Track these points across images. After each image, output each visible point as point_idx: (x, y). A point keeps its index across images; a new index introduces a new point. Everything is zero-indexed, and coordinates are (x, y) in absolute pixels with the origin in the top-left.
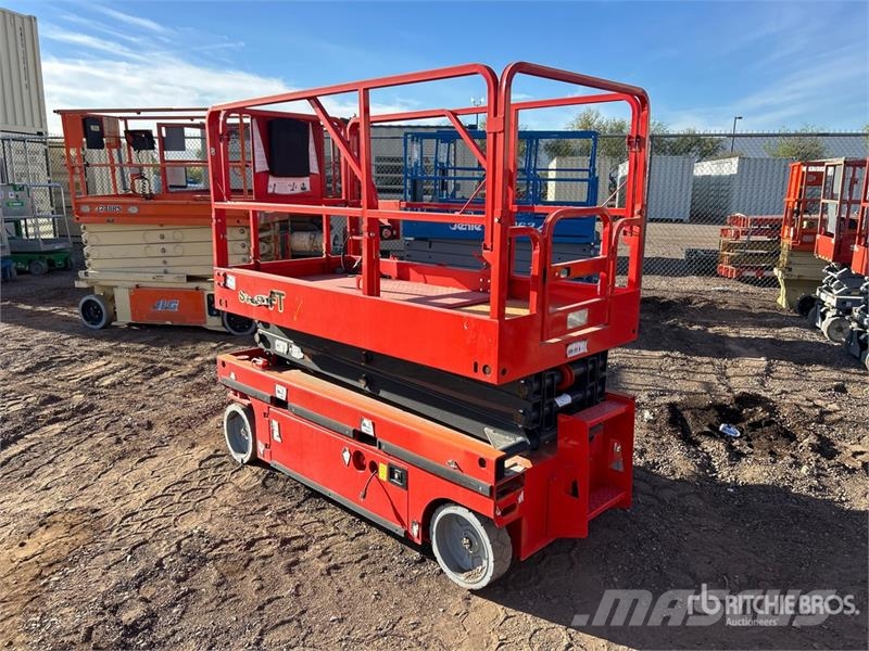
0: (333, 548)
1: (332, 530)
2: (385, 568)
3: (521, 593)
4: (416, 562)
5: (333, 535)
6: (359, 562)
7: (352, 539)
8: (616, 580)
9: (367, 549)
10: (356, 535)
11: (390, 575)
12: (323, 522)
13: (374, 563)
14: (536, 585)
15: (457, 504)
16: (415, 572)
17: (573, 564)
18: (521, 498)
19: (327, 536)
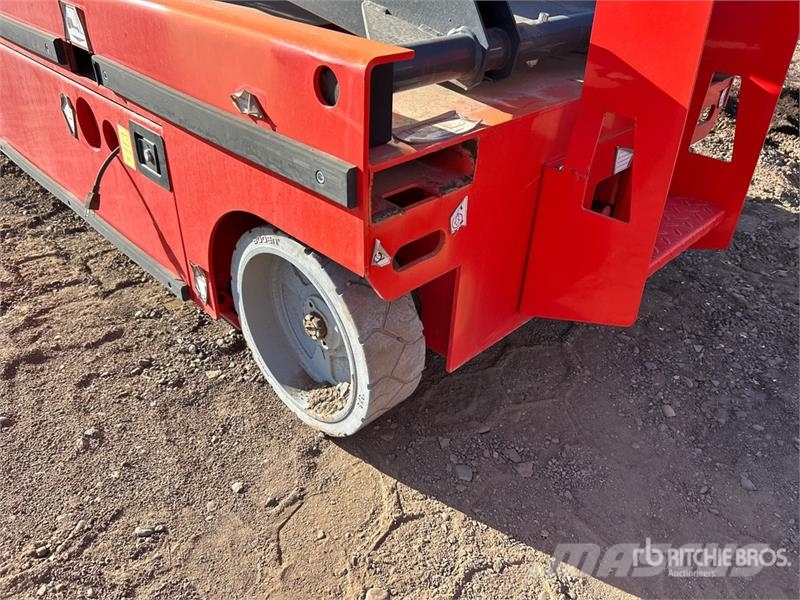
0: (56, 314)
1: (75, 272)
2: (147, 365)
3: (445, 443)
4: (222, 352)
5: (75, 282)
6: (95, 345)
7: (106, 294)
8: (671, 412)
9: (128, 316)
10: (121, 286)
11: (151, 380)
12: (67, 256)
13: (128, 350)
14: (482, 420)
15: (276, 231)
16: (211, 374)
17: (569, 369)
18: (459, 218)
19: (58, 285)
